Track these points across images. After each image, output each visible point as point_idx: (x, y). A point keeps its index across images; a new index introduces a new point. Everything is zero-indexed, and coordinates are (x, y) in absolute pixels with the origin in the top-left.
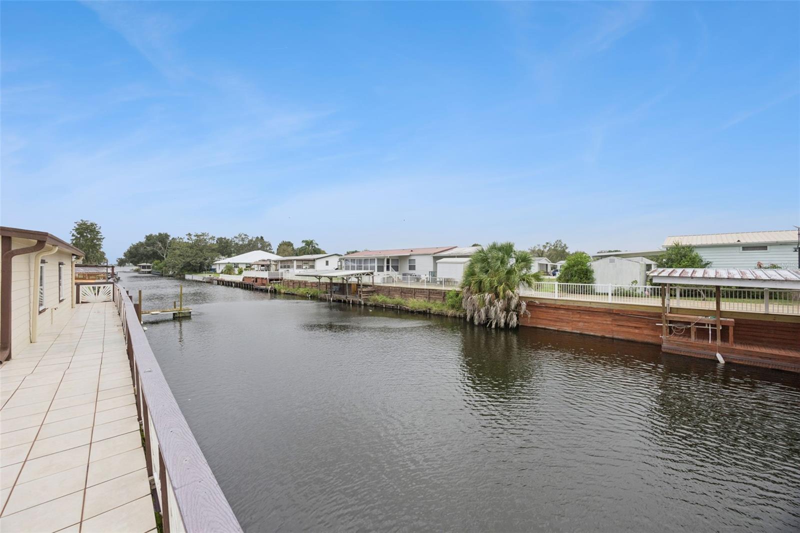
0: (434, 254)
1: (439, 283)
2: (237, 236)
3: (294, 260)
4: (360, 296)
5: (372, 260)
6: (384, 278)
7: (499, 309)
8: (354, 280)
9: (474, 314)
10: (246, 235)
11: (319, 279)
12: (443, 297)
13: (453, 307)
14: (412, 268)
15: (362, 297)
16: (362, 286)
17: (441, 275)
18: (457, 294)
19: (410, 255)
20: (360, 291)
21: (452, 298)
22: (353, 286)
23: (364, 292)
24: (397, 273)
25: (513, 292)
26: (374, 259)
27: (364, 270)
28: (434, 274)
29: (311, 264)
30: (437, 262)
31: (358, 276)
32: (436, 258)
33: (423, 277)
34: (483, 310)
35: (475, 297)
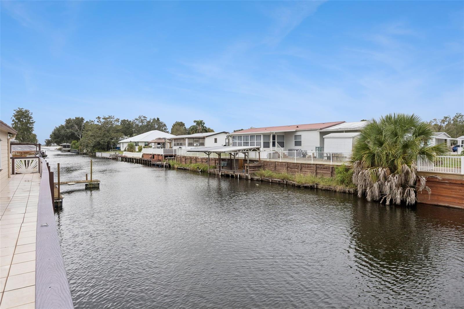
0: (321, 129)
1: (326, 158)
2: (138, 118)
3: (186, 138)
4: (247, 171)
5: (258, 136)
6: (270, 154)
7: (394, 184)
8: (241, 156)
9: (366, 190)
10: (144, 117)
11: (209, 155)
12: (332, 172)
13: (342, 182)
14: (298, 143)
15: (249, 172)
16: (248, 162)
17: (328, 150)
18: (347, 169)
19: (296, 131)
20: (247, 166)
21: (340, 173)
22: (240, 162)
23: (250, 167)
24: (282, 149)
25: (410, 167)
26: (261, 135)
27: (250, 146)
28: (321, 149)
29: (201, 141)
30: (324, 137)
31: (245, 152)
32: (323, 134)
33: (310, 153)
34: (376, 185)
35: (368, 172)
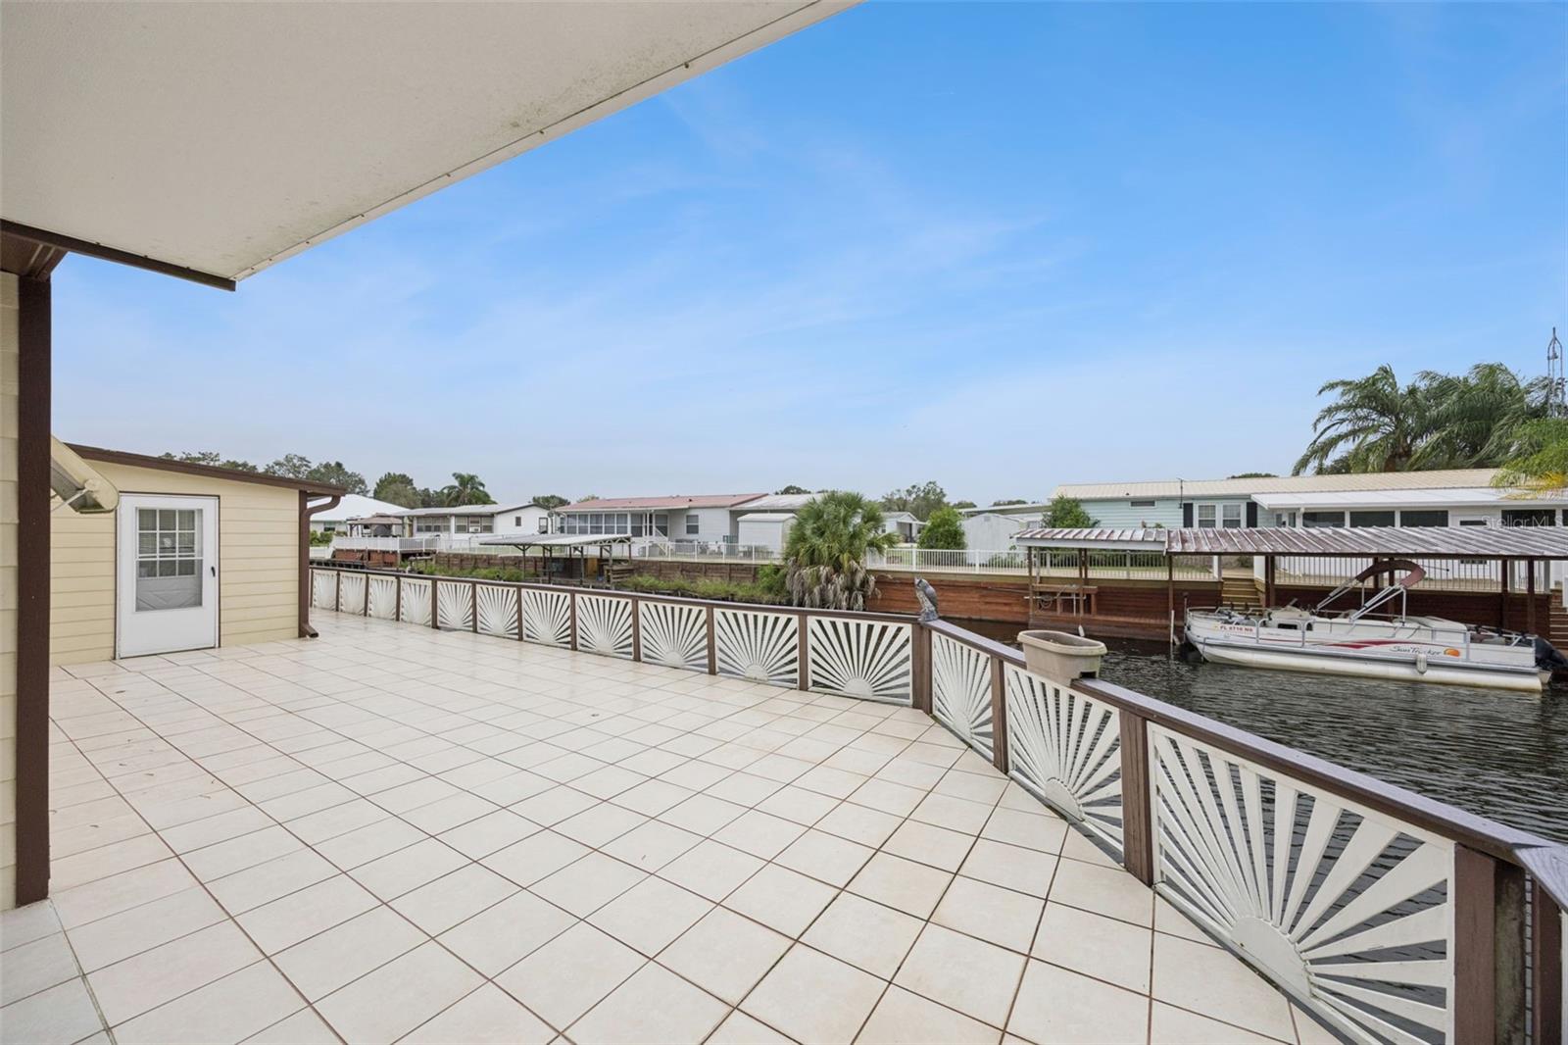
0: (732, 506)
1: (742, 554)
2: (282, 459)
3: (451, 515)
4: (609, 581)
5: (622, 516)
6: (644, 548)
7: (839, 588)
8: (593, 552)
9: (803, 598)
10: (302, 459)
11: (524, 550)
12: (754, 576)
13: (770, 589)
14: (693, 529)
15: (612, 580)
16: (611, 562)
17: (743, 542)
18: (777, 570)
19: (690, 508)
20: (608, 571)
21: (767, 576)
22: (589, 562)
23: (615, 572)
24: (667, 539)
25: (858, 563)
26: (626, 515)
27: (606, 533)
28: (732, 538)
29: (486, 522)
30: (739, 519)
31: (602, 544)
32: (736, 514)
33: (713, 547)
34: (816, 590)
35: (806, 571)
